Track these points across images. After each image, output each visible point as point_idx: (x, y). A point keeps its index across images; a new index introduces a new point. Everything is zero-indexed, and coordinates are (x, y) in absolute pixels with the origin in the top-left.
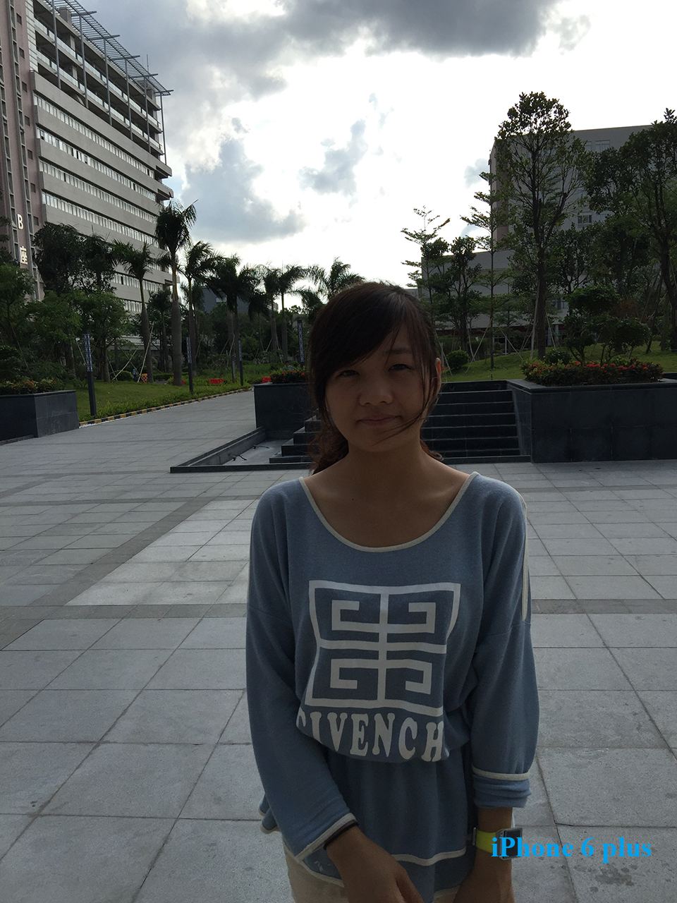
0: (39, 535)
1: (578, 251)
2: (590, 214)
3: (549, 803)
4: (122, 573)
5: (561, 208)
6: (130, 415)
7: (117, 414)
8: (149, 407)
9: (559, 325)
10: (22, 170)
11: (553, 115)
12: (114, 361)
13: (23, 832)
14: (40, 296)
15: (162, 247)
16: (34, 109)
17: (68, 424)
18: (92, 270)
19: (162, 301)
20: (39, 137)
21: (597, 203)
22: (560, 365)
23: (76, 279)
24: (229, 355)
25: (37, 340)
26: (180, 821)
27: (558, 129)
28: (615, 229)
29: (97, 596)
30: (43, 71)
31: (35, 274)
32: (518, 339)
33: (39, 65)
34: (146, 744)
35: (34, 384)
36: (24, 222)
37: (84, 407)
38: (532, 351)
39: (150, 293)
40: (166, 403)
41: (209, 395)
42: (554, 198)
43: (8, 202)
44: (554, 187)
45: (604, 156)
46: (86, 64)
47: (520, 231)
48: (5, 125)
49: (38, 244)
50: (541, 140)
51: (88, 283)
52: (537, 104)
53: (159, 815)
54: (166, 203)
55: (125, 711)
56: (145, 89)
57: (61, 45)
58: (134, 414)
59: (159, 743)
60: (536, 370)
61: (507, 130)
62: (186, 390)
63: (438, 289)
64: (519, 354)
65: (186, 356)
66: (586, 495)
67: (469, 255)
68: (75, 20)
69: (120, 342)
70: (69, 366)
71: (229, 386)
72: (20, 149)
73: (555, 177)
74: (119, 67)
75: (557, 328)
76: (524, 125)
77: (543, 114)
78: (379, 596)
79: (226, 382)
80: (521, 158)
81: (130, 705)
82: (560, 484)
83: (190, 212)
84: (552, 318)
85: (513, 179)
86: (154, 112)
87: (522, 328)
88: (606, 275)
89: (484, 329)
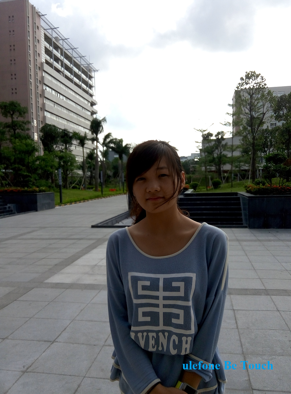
0: (35, 252)
1: (270, 138)
2: (275, 122)
3: (249, 379)
4: (68, 269)
5: (262, 119)
6: (76, 203)
7: (71, 202)
8: (84, 200)
9: (262, 170)
10: (37, 102)
11: (259, 80)
12: (71, 181)
13: (18, 379)
14: (42, 153)
15: (92, 134)
16: (43, 78)
17: (51, 206)
18: (64, 143)
19: (92, 156)
20: (44, 89)
21: (278, 118)
22: (261, 186)
23: (57, 146)
24: (118, 179)
25: (40, 171)
26: (86, 378)
27: (261, 86)
28: (286, 129)
29: (56, 279)
30: (47, 62)
31: (40, 144)
32: (244, 175)
33: (46, 60)
34: (73, 344)
35: (37, 189)
36: (37, 123)
37: (57, 199)
38: (249, 180)
39: (87, 153)
40: (91, 198)
41: (109, 195)
42: (260, 115)
43: (30, 115)
44: (260, 110)
45: (281, 97)
46: (65, 59)
47: (245, 129)
48: (31, 84)
49: (42, 132)
50: (254, 91)
51: (62, 148)
52: (252, 75)
53: (77, 375)
54: (95, 116)
55: (65, 329)
56: (88, 69)
57: (55, 52)
58: (78, 203)
59: (79, 344)
60: (250, 188)
61: (240, 86)
62: (100, 193)
63: (208, 153)
64: (244, 181)
65: (100, 179)
66: (272, 243)
67: (222, 138)
68: (61, 42)
69: (74, 173)
70: (52, 182)
71: (118, 192)
72: (36, 93)
73: (260, 106)
74: (78, 60)
75: (261, 171)
76: (247, 84)
77: (255, 80)
78: (159, 279)
79: (117, 191)
80: (245, 98)
81: (67, 326)
82: (260, 238)
83: (104, 120)
84: (259, 166)
85: (242, 106)
86: (91, 79)
87: (245, 170)
88: (282, 148)
89: (228, 170)
